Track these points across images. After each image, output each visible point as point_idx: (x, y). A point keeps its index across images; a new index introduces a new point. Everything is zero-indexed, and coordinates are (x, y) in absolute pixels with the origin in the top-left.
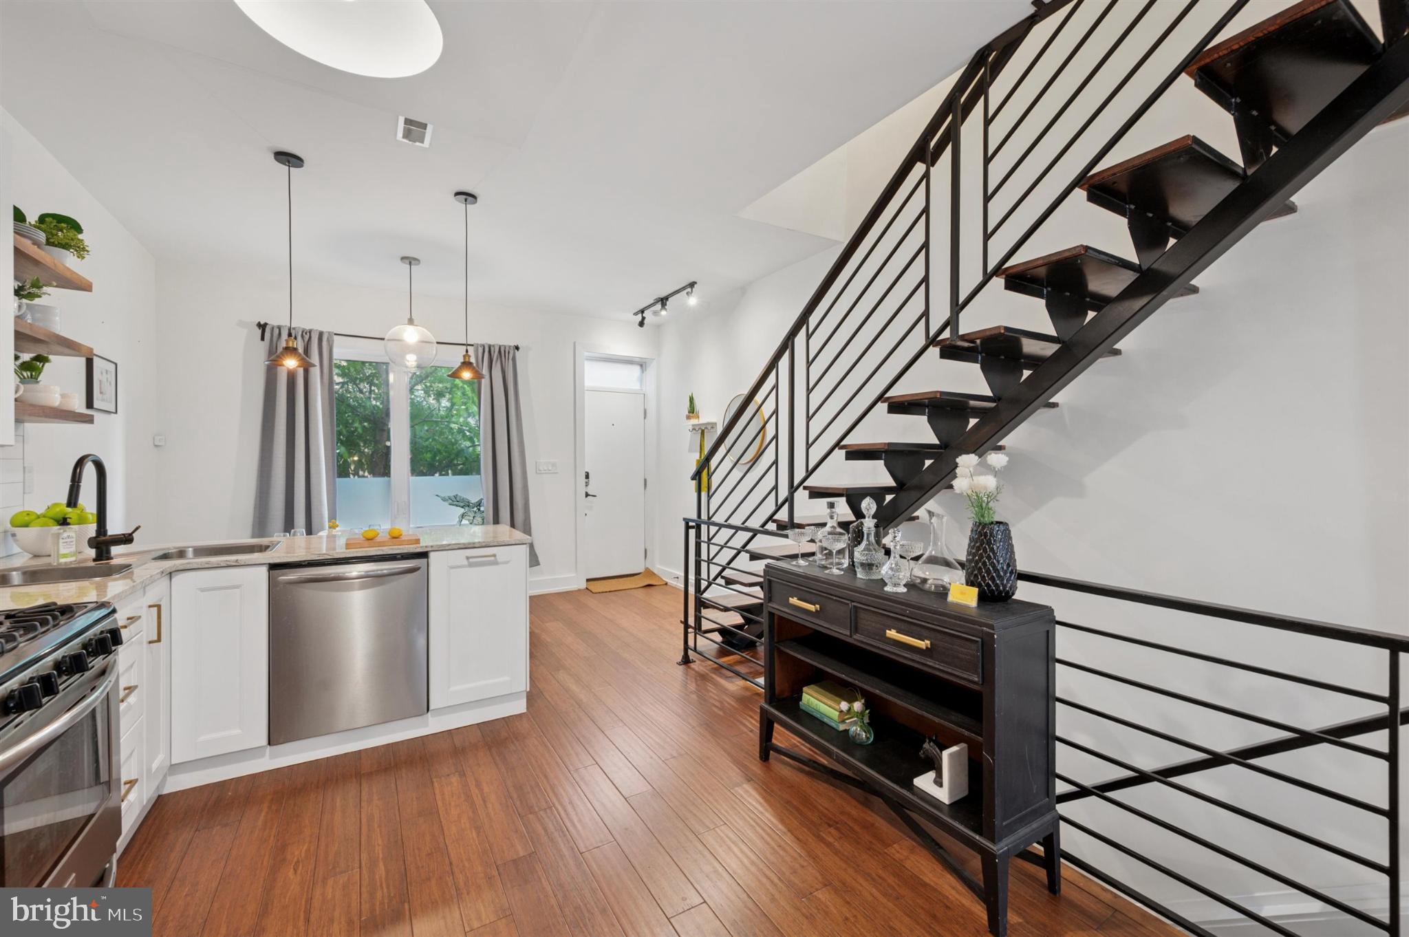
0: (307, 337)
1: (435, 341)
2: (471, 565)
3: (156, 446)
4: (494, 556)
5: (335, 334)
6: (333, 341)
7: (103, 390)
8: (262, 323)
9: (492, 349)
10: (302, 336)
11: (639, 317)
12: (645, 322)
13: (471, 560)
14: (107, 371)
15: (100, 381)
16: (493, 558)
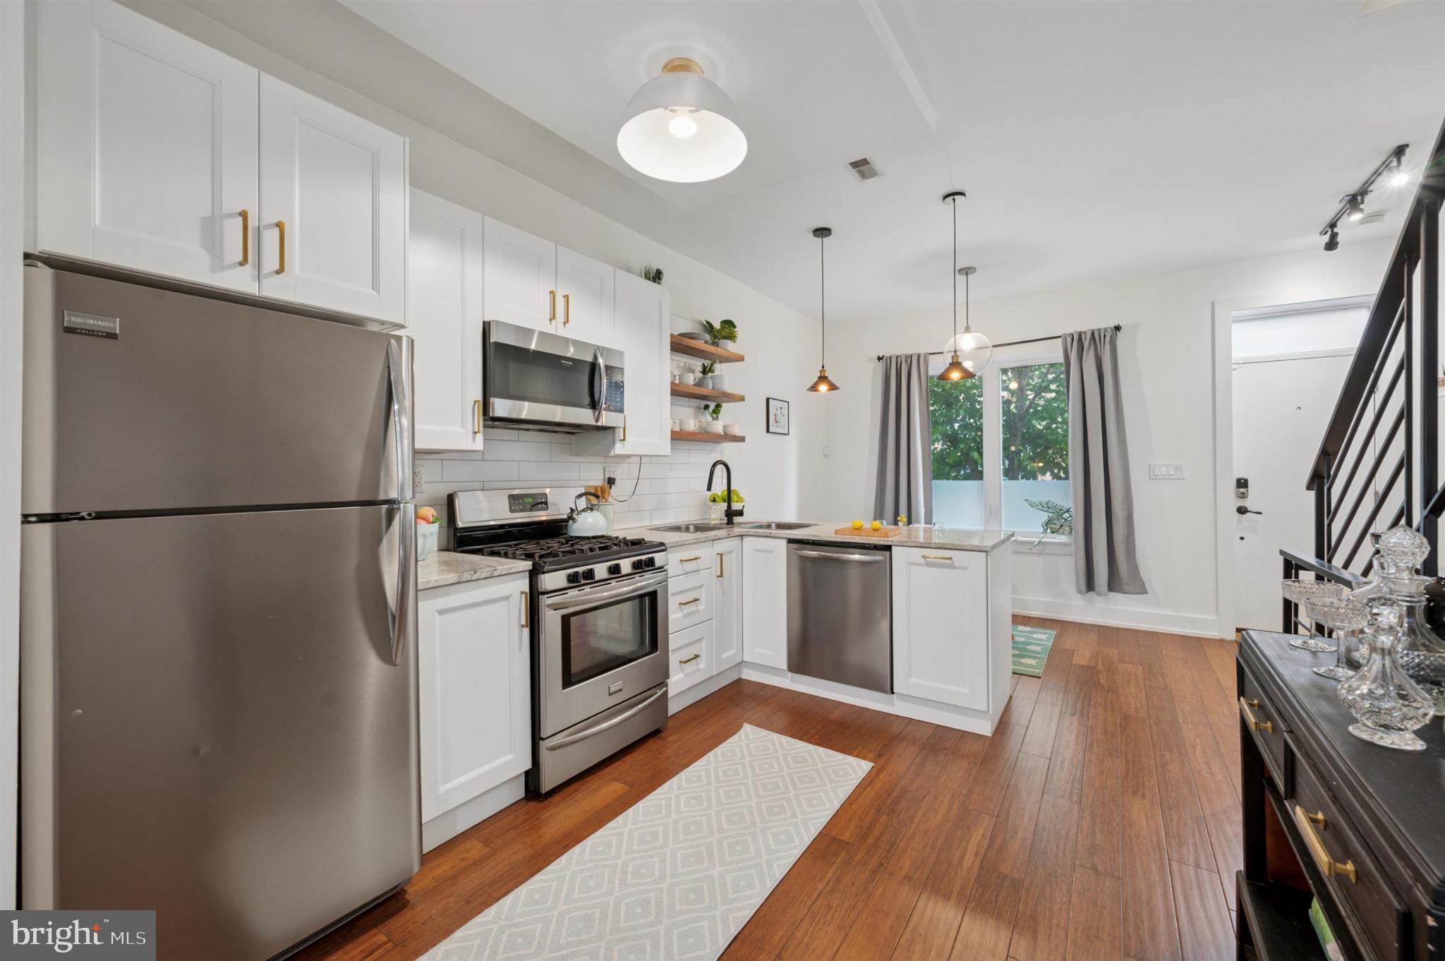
0: (909, 361)
1: (991, 345)
2: (928, 564)
3: (826, 455)
4: (950, 558)
5: (930, 354)
6: (928, 360)
7: (777, 420)
8: (881, 356)
9: (1083, 336)
10: (906, 361)
11: (1326, 238)
12: (1339, 239)
13: (928, 560)
14: (781, 408)
15: (776, 415)
16: (949, 561)
